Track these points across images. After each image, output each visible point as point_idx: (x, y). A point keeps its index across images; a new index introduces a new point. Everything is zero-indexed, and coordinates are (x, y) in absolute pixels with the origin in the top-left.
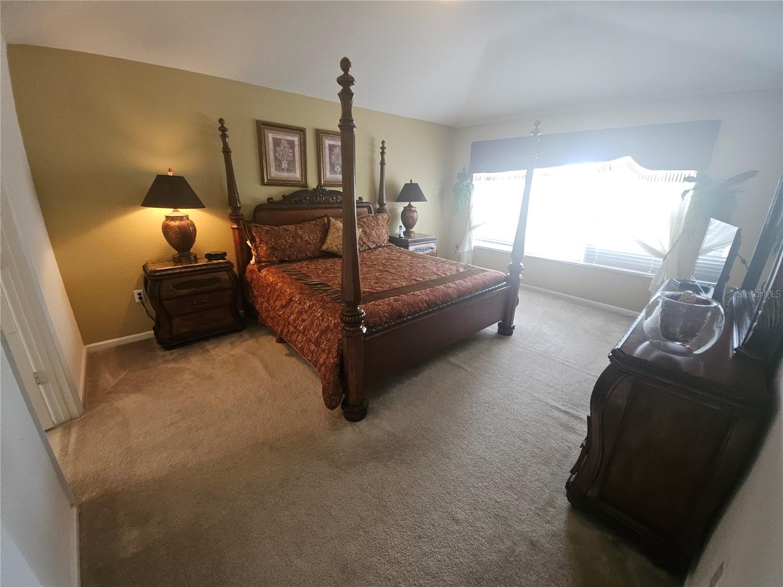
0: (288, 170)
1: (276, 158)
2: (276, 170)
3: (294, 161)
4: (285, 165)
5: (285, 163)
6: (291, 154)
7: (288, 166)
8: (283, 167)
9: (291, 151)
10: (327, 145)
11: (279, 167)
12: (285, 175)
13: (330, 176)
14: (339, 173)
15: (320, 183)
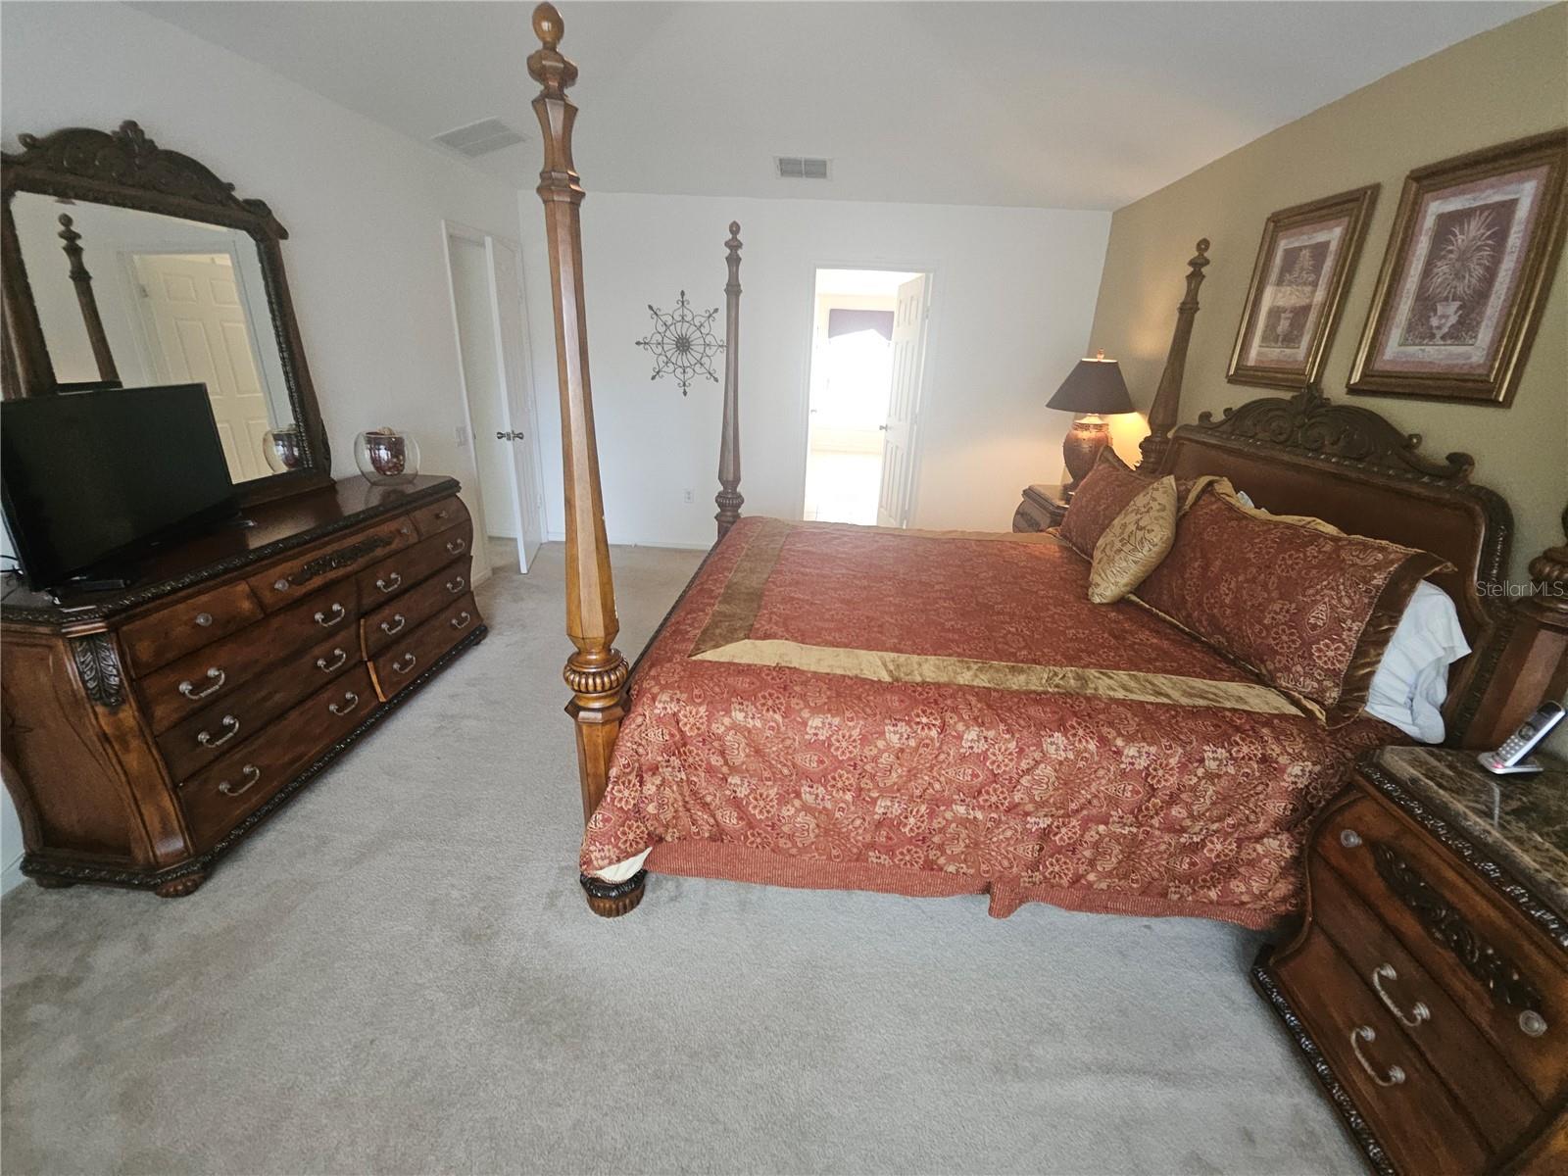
0: (1287, 340)
2: (1262, 342)
3: (1308, 307)
4: (1284, 327)
5: (1286, 320)
6: (1308, 288)
7: (1292, 324)
8: (1279, 331)
9: (1312, 277)
10: (1429, 222)
11: (1271, 337)
12: (1276, 354)
13: (1396, 350)
14: (1443, 338)
15: (1350, 378)
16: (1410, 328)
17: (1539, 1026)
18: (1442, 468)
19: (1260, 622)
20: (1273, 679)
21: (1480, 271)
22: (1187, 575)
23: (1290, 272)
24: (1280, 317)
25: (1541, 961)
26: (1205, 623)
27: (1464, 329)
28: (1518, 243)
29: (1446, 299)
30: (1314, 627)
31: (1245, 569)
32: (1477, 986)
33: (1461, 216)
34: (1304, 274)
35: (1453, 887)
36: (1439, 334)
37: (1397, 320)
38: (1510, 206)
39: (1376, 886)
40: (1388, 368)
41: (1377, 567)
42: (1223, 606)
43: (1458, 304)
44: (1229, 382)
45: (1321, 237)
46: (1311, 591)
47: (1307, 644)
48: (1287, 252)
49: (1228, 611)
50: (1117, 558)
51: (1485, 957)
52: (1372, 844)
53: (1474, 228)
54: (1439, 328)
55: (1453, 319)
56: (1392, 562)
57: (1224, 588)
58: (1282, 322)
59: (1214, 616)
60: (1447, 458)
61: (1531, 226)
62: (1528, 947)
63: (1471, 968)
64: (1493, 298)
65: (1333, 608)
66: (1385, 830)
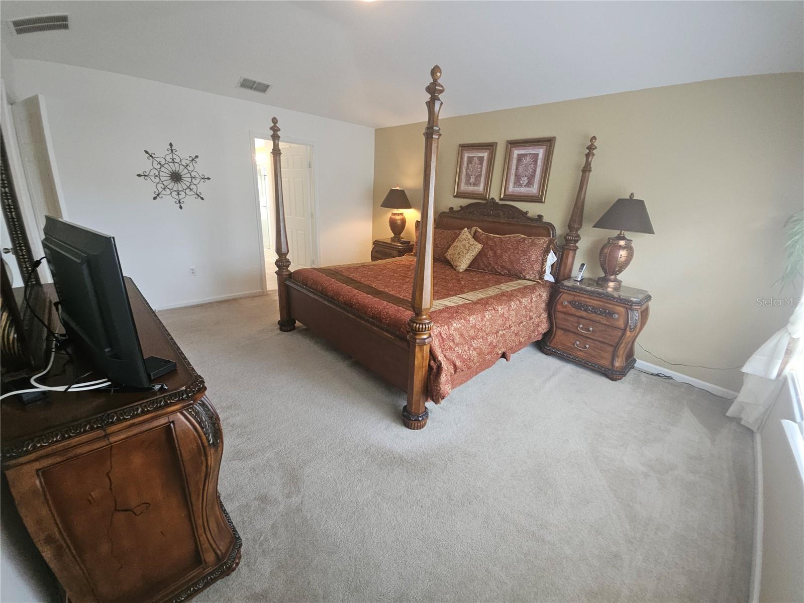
0: (475, 184)
1: (467, 174)
2: (465, 184)
3: (480, 175)
4: (472, 180)
5: (473, 178)
6: (479, 170)
7: (475, 180)
8: (471, 181)
9: (480, 166)
10: (515, 156)
11: (468, 183)
12: (471, 188)
13: (512, 189)
14: (525, 186)
15: (500, 196)
16: (515, 183)
17: (617, 316)
18: (537, 219)
19: (519, 263)
20: (524, 277)
21: (531, 170)
22: (488, 256)
23: (471, 164)
24: (470, 177)
25: (610, 306)
26: (500, 268)
27: (530, 184)
28: (540, 164)
29: (523, 176)
30: (533, 261)
31: (509, 251)
32: (601, 317)
33: (525, 155)
34: (476, 165)
35: (589, 302)
36: (523, 185)
37: (511, 181)
38: (537, 155)
39: (573, 311)
40: (511, 193)
41: (544, 243)
42: (505, 262)
43: (527, 178)
44: (455, 197)
45: (481, 155)
46: (531, 252)
47: (532, 265)
48: (469, 158)
49: (508, 263)
50: (467, 255)
51: (601, 311)
52: (570, 302)
53: (528, 159)
54: (523, 183)
55: (527, 182)
56: (546, 241)
57: (504, 257)
58: (472, 179)
59: (503, 266)
60: (538, 216)
61: (543, 161)
62: (607, 305)
63: (599, 314)
64: (536, 177)
65: (536, 255)
66: (570, 298)
